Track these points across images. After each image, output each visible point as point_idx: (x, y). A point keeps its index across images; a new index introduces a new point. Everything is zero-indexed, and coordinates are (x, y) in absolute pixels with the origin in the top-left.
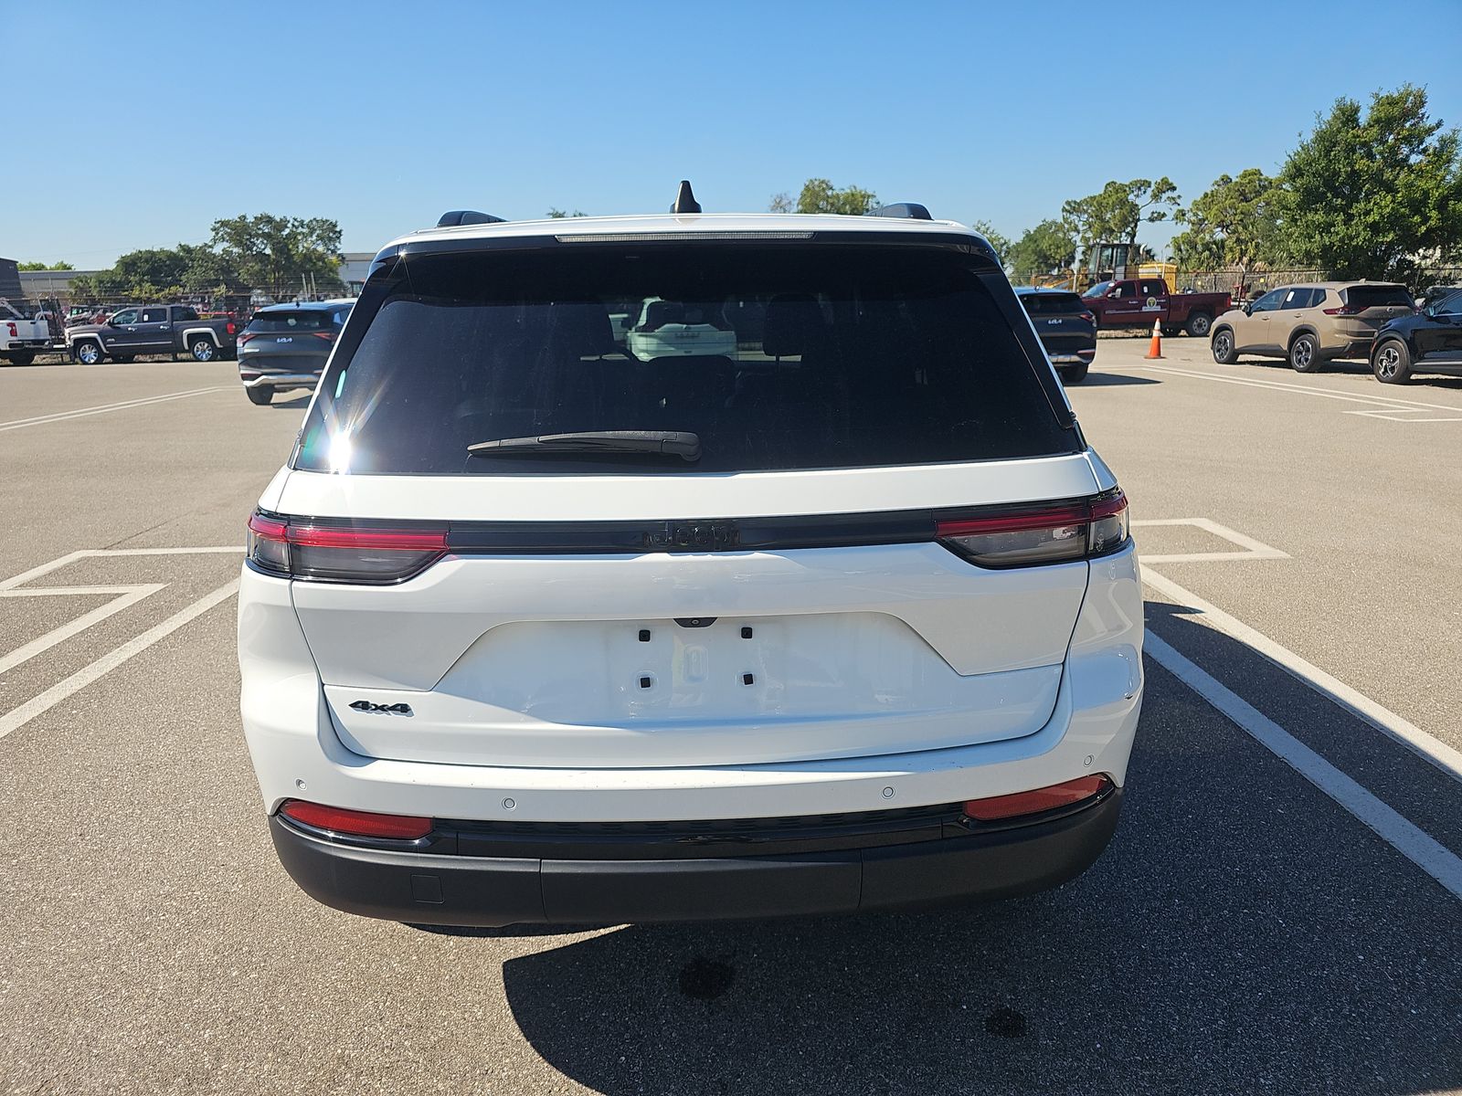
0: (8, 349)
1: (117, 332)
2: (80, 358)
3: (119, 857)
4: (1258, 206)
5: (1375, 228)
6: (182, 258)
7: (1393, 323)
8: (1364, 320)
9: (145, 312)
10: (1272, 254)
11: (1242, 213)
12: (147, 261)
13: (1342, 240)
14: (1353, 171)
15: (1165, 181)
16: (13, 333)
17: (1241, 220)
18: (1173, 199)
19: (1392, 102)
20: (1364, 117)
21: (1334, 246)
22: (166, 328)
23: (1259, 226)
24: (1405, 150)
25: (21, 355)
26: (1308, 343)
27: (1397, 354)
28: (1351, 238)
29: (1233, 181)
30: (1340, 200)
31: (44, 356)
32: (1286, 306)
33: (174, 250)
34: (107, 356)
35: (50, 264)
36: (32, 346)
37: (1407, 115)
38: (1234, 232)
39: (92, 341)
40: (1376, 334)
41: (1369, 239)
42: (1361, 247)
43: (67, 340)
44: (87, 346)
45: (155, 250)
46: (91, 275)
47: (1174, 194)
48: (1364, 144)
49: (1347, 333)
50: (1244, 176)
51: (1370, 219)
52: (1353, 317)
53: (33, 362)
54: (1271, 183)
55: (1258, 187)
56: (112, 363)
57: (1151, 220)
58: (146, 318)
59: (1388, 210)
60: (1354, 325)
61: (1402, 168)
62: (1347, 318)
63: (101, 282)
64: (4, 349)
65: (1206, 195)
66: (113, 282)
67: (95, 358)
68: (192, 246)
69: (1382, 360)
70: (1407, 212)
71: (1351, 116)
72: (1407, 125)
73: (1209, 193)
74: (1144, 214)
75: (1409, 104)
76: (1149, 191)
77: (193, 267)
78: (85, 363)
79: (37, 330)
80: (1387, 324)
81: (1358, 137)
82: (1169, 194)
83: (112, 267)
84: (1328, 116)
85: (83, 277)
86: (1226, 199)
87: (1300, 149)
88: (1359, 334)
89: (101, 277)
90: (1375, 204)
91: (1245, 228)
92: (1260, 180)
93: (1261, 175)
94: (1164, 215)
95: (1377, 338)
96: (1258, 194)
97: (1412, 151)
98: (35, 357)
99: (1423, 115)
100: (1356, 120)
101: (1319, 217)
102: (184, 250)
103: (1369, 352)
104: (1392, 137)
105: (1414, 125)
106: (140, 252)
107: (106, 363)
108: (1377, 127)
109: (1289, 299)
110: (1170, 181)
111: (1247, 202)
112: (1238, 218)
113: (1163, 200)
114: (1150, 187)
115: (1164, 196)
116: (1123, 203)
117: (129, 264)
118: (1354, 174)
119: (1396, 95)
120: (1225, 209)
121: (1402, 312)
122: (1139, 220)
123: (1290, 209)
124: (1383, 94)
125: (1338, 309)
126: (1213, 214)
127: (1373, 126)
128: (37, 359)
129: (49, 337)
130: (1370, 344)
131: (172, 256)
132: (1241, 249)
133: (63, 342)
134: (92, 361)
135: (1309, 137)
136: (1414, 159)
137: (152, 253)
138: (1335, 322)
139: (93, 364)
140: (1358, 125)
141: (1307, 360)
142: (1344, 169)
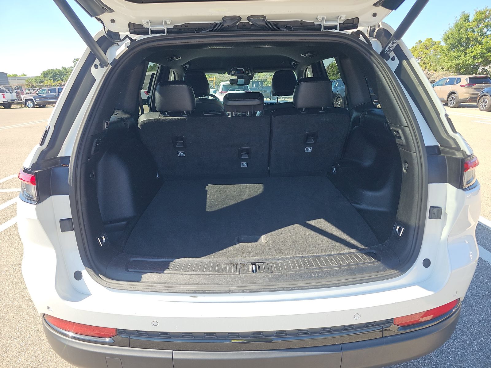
0: (3, 103)
1: (40, 97)
2: (27, 106)
3: (3, 309)
4: (431, 51)
5: (474, 57)
6: (63, 72)
7: (485, 90)
8: (475, 89)
9: (49, 90)
10: (436, 68)
11: (426, 53)
12: (51, 73)
13: (463, 62)
14: (468, 37)
16: (4, 97)
17: (425, 56)
19: (481, 13)
20: (471, 18)
21: (460, 64)
22: (56, 95)
23: (431, 58)
24: (485, 30)
25: (7, 105)
26: (454, 97)
27: (487, 101)
28: (466, 61)
29: (423, 42)
30: (462, 47)
31: (15, 105)
32: (446, 84)
33: (61, 69)
34: (37, 105)
35: (19, 74)
36: (11, 102)
37: (486, 18)
38: (423, 60)
39: (31, 100)
40: (479, 94)
41: (472, 61)
42: (470, 64)
43: (23, 99)
44: (29, 102)
45: (54, 69)
46: (33, 78)
48: (471, 28)
49: (468, 93)
50: (426, 41)
51: (473, 54)
52: (470, 88)
53: (11, 108)
54: (436, 43)
55: (431, 45)
56: (39, 107)
58: (49, 92)
59: (480, 51)
60: (471, 90)
61: (484, 36)
62: (469, 88)
63: (36, 80)
64: (1, 103)
65: (413, 47)
66: (40, 80)
67: (32, 106)
68: (67, 67)
69: (481, 103)
70: (486, 52)
71: (467, 18)
72: (486, 21)
73: (414, 46)
75: (487, 14)
77: (67, 75)
78: (29, 108)
79: (12, 96)
80: (483, 90)
81: (469, 25)
83: (40, 75)
84: (459, 18)
85: (30, 79)
86: (420, 49)
87: (449, 30)
88: (473, 94)
89: (36, 79)
90: (475, 49)
91: (427, 58)
92: (432, 42)
93: (432, 40)
95: (480, 95)
96: (431, 47)
97: (488, 30)
98: (12, 106)
100: (468, 19)
101: (455, 54)
102: (64, 69)
103: (476, 100)
104: (481, 25)
105: (488, 21)
106: (49, 70)
107: (36, 108)
108: (476, 22)
109: (447, 82)
111: (427, 49)
112: (424, 55)
117: (45, 74)
118: (468, 38)
119: (483, 10)
120: (420, 52)
121: (488, 86)
123: (445, 51)
124: (478, 10)
125: (465, 85)
126: (415, 54)
127: (475, 21)
128: (13, 106)
129: (17, 99)
130: (477, 97)
131: (60, 71)
132: (425, 66)
133: (21, 100)
134: (32, 107)
135: (452, 25)
136: (488, 33)
137: (54, 70)
138: (464, 90)
139: (32, 108)
140: (469, 21)
141: (454, 103)
142: (464, 37)
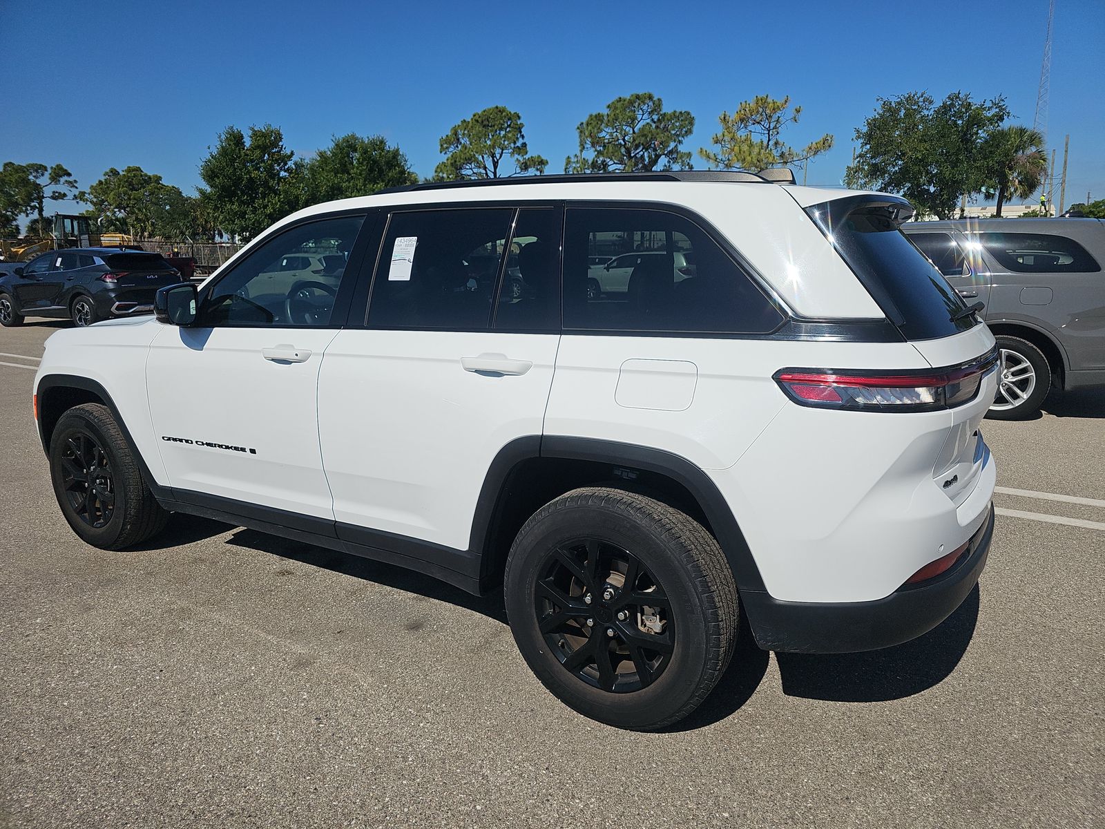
4: (144, 192)
10: (168, 231)
11: (135, 199)
15: (59, 167)
17: (135, 204)
18: (71, 182)
20: (248, 142)
23: (150, 209)
24: (277, 168)
29: (121, 174)
30: (246, 196)
37: (273, 144)
38: (131, 213)
47: (71, 179)
48: (253, 161)
50: (128, 171)
54: (150, 178)
55: (141, 180)
57: (54, 198)
62: (327, 276)
65: (101, 182)
71: (239, 140)
72: (275, 151)
73: (103, 181)
74: (48, 192)
75: (273, 138)
76: (47, 174)
81: (247, 155)
82: (66, 178)
86: (119, 187)
91: (139, 209)
92: (141, 176)
93: (142, 171)
94: (65, 195)
96: (143, 186)
97: (281, 169)
99: (282, 146)
100: (242, 143)
104: (267, 157)
105: (279, 152)
108: (258, 150)
109: (284, 264)
110: (65, 167)
111: (136, 190)
112: (133, 202)
113: (61, 183)
114: (47, 171)
115: (63, 179)
116: (25, 182)
118: (251, 180)
119: (264, 131)
120: (120, 195)
122: (43, 197)
124: (256, 129)
126: (110, 197)
127: (254, 149)
132: (141, 226)
135: (215, 150)
136: (283, 174)
140: (244, 147)
142: (245, 177)
